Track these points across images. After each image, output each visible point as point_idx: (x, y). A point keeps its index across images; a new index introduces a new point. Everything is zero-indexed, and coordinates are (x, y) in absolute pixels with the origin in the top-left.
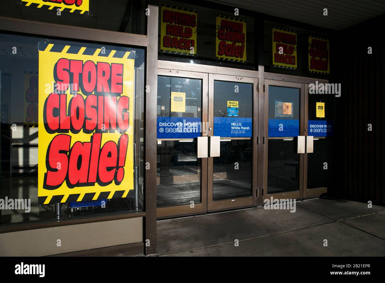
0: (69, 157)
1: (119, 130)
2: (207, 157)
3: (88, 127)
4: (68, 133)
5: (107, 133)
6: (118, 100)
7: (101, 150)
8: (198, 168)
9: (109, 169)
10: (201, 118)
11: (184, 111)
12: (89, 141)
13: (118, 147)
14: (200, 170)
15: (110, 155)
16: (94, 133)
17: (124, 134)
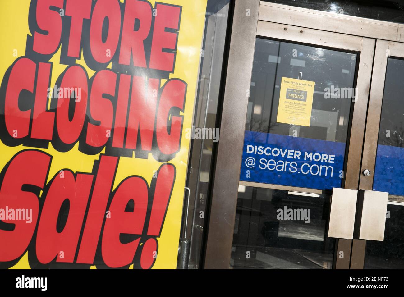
0: (42, 201)
1: (157, 153)
2: (352, 238)
3: (91, 141)
4: (47, 147)
5: (131, 156)
6: (161, 87)
7: (112, 194)
8: (325, 258)
9: (125, 238)
10: (345, 143)
11: (308, 124)
12: (90, 171)
13: (151, 191)
14: (332, 263)
15: (130, 208)
16: (101, 155)
17: (168, 164)
